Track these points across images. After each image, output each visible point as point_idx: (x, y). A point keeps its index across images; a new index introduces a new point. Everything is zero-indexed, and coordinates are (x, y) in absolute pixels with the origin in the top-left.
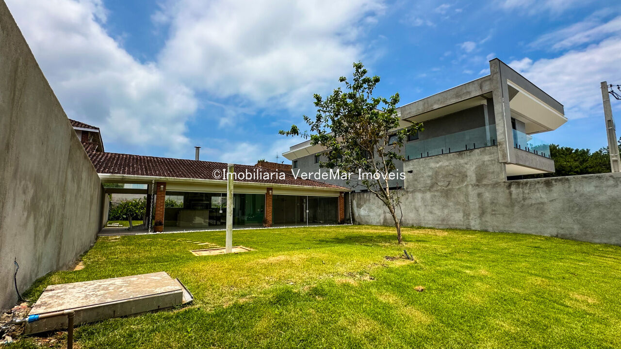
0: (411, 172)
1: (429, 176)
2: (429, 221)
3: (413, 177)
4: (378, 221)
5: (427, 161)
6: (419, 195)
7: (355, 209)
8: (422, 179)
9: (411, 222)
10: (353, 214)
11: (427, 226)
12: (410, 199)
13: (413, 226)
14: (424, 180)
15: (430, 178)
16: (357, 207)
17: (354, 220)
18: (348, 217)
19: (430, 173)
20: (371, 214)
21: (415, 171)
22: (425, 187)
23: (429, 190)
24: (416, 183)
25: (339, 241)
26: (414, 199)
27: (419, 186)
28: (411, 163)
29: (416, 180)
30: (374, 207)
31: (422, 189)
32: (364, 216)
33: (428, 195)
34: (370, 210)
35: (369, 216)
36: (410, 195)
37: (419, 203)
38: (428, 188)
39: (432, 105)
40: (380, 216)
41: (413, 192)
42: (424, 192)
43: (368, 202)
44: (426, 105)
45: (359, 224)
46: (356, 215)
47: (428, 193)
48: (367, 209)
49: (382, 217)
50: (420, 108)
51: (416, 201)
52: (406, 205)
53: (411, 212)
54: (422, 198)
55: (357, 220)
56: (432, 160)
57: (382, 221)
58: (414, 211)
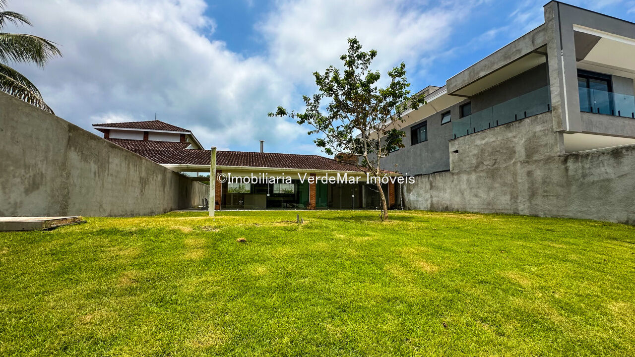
0: (456, 152)
1: (475, 155)
2: (474, 205)
3: (459, 157)
4: (425, 206)
5: (472, 138)
6: (464, 177)
7: (405, 194)
9: (456, 207)
10: (403, 200)
11: (472, 211)
12: (456, 182)
13: (458, 211)
14: (469, 160)
16: (407, 192)
17: (404, 205)
18: (399, 203)
19: (476, 152)
20: (420, 199)
21: (460, 151)
22: (470, 168)
23: (475, 170)
24: (461, 163)
26: (459, 181)
27: (465, 167)
28: (456, 142)
29: (461, 160)
30: (422, 192)
31: (468, 170)
32: (413, 201)
33: (473, 177)
34: (419, 195)
35: (417, 201)
36: (456, 177)
37: (464, 186)
38: (473, 168)
39: (478, 73)
40: (427, 200)
41: (458, 174)
42: (469, 173)
43: (416, 187)
44: (472, 74)
45: (409, 209)
46: (406, 200)
47: (474, 173)
48: (415, 194)
50: (466, 79)
51: (461, 183)
52: (451, 188)
53: (456, 196)
54: (468, 180)
55: (407, 205)
56: (477, 137)
57: (429, 206)
58: (460, 195)
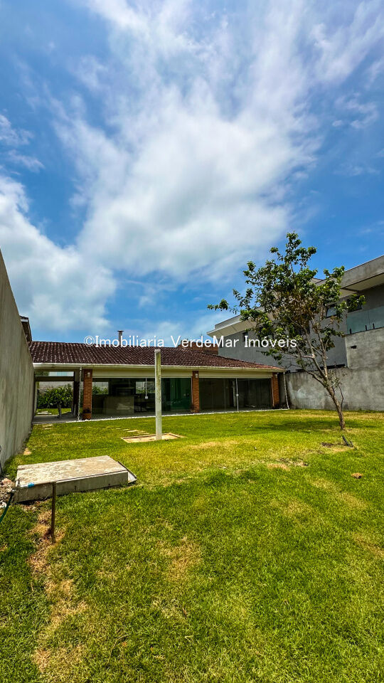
0: (354, 347)
1: (377, 352)
2: (380, 403)
3: (358, 353)
4: (319, 404)
5: (373, 334)
6: (366, 374)
7: (291, 391)
8: (369, 355)
9: (358, 405)
10: (289, 398)
11: (378, 409)
12: (355, 379)
13: (361, 410)
14: (371, 357)
15: (378, 354)
16: (294, 389)
17: (290, 404)
18: (283, 401)
19: (378, 348)
20: (310, 397)
21: (359, 346)
22: (372, 364)
23: (378, 368)
24: (361, 359)
25: (274, 427)
26: (360, 378)
27: (365, 364)
28: (353, 337)
29: (361, 356)
30: (313, 389)
31: (369, 366)
32: (302, 399)
33: (377, 374)
34: (309, 392)
35: (307, 399)
36: (355, 374)
37: (366, 384)
38: (376, 365)
39: (376, 270)
40: (320, 398)
41: (358, 370)
42: (372, 370)
43: (305, 383)
44: (368, 270)
45: (297, 408)
46: (293, 398)
47: (377, 370)
48: (305, 391)
49: (323, 399)
50: (361, 274)
51: (363, 380)
52: (350, 385)
53: (357, 393)
54: (370, 377)
55: (294, 403)
56: (379, 333)
57: (323, 404)
58: (361, 392)
